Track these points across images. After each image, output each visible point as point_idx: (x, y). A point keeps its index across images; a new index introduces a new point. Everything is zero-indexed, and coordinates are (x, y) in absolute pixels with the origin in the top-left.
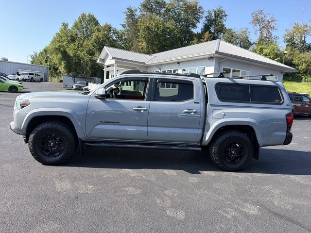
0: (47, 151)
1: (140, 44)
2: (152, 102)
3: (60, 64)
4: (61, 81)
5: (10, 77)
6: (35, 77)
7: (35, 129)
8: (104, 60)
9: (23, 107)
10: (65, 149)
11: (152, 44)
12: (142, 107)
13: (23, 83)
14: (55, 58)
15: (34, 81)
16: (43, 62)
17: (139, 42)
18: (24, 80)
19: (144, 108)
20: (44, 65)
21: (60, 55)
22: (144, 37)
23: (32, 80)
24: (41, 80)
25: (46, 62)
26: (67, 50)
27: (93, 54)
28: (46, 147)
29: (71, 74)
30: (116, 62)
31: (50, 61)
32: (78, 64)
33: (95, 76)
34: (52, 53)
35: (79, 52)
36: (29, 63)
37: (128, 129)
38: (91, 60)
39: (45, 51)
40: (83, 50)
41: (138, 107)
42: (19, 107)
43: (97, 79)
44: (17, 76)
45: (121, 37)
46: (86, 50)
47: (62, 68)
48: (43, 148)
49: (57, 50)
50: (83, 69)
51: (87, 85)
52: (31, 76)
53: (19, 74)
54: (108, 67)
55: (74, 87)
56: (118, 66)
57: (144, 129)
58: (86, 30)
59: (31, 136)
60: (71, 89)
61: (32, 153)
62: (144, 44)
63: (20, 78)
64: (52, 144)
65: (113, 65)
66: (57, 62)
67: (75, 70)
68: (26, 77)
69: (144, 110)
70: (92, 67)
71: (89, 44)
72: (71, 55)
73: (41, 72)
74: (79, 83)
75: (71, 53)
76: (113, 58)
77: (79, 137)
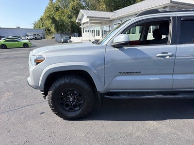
0: (67, 105)
1: (101, 6)
2: (178, 46)
3: (51, 26)
4: (53, 38)
5: (23, 38)
6: (37, 37)
7: (53, 85)
8: (80, 20)
9: (37, 63)
10: (85, 104)
11: (110, 6)
12: (167, 53)
13: (31, 41)
14: (48, 23)
15: (37, 39)
16: (41, 26)
17: (100, 5)
18: (31, 39)
19: (169, 54)
20: (42, 28)
21: (51, 21)
22: (104, 2)
23: (36, 39)
24: (41, 38)
25: (43, 26)
26: (55, 16)
27: (71, 17)
28: (66, 102)
29: (59, 32)
30: (89, 20)
31: (45, 26)
32: (62, 25)
33: (74, 32)
34: (46, 20)
35: (62, 17)
36: (33, 28)
37: (151, 79)
38: (70, 22)
39: (41, 19)
40: (65, 16)
41: (162, 53)
42: (34, 63)
43: (75, 34)
44: (27, 37)
45: (89, 4)
46: (66, 15)
47: (53, 29)
48: (62, 104)
49: (49, 17)
50: (66, 28)
51: (70, 38)
52: (35, 36)
53: (28, 36)
54: (83, 24)
55: (62, 41)
56: (91, 23)
57: (170, 77)
58: (65, 2)
59: (50, 93)
60: (60, 42)
61: (52, 110)
62: (104, 6)
63: (29, 38)
64: (71, 100)
65: (87, 22)
66: (49, 25)
67: (61, 29)
68: (32, 37)
69: (170, 56)
70: (72, 26)
71: (68, 11)
72: (58, 20)
73: (40, 33)
74: (65, 38)
75: (57, 18)
76: (88, 17)
77: (98, 90)
